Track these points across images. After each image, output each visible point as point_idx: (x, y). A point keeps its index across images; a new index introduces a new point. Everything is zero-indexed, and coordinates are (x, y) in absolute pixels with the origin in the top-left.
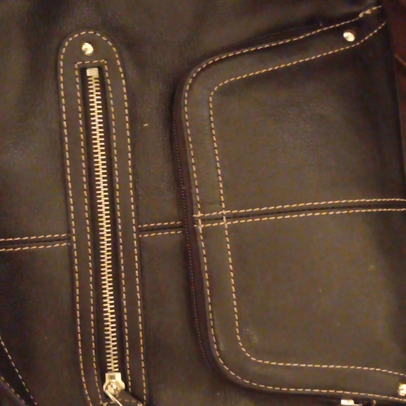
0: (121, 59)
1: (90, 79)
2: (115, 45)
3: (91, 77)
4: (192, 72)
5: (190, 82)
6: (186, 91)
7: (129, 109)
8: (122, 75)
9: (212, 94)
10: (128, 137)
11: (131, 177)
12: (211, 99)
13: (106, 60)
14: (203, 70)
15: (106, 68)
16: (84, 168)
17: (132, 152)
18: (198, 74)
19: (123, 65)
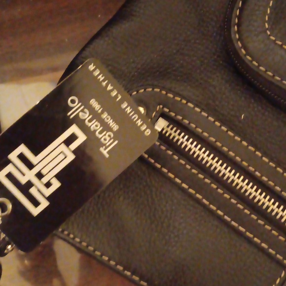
0: (169, 91)
1: (164, 132)
2: (154, 87)
3: (163, 129)
4: (233, 36)
5: (240, 45)
6: (245, 55)
7: (217, 120)
8: (184, 101)
9: (269, 33)
10: (241, 141)
11: (278, 169)
12: (273, 38)
13: (159, 105)
14: (239, 25)
15: (166, 110)
16: (237, 204)
17: (257, 149)
18: (239, 32)
19: (176, 94)
